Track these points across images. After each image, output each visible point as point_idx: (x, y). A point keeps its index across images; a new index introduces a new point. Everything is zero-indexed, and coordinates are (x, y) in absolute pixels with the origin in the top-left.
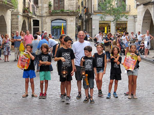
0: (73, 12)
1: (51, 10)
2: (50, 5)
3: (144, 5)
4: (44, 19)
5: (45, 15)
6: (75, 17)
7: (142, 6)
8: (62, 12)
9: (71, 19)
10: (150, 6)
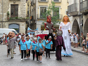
0: (24, 19)
1: (9, 17)
2: (8, 14)
3: (73, 16)
4: (4, 23)
5: (4, 20)
6: (25, 23)
7: (72, 17)
8: (17, 18)
9: (22, 24)
10: (77, 17)
